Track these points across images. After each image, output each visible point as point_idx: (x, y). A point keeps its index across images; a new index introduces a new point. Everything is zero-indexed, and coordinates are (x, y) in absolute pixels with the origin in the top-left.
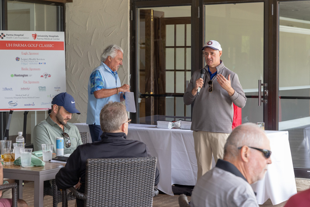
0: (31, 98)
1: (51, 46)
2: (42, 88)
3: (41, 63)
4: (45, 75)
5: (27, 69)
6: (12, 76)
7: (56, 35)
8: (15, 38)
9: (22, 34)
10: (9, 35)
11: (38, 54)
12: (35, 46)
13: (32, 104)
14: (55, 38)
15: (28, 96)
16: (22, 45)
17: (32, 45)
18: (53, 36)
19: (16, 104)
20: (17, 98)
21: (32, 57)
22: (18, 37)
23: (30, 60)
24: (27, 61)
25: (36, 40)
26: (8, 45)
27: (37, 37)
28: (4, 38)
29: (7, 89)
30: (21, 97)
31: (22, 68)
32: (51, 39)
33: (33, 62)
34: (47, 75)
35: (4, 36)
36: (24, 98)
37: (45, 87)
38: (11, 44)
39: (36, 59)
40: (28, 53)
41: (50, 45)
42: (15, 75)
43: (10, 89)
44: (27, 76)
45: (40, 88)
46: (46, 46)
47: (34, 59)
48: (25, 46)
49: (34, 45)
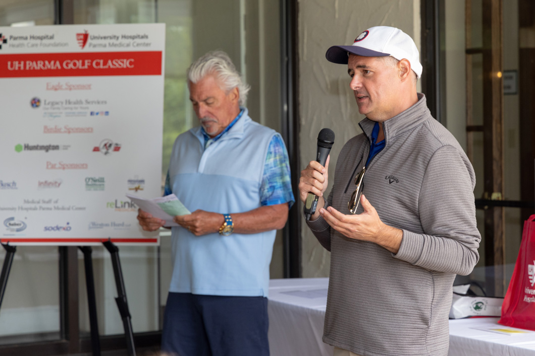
0: (63, 209)
1: (126, 64)
2: (96, 183)
3: (97, 114)
4: (105, 145)
5: (57, 130)
6: (18, 148)
7: (142, 34)
8: (33, 46)
9: (50, 34)
10: (15, 39)
11: (90, 88)
12: (83, 64)
13: (65, 225)
14: (138, 41)
15: (56, 205)
16: (50, 62)
17: (75, 64)
18: (134, 38)
19: (22, 225)
20: (27, 209)
21: (74, 95)
22: (38, 42)
23: (68, 106)
24: (58, 108)
25: (87, 49)
26: (12, 66)
27: (89, 41)
28: (3, 46)
29: (2, 185)
30: (38, 206)
31: (45, 127)
32: (128, 45)
33: (74, 111)
34: (110, 145)
35: (5, 41)
36: (44, 209)
37: (102, 180)
38: (20, 63)
39: (84, 102)
40: (64, 87)
41: (123, 62)
42: (27, 147)
43: (11, 185)
44: (56, 148)
45: (90, 183)
46: (113, 64)
47: (76, 103)
48: (57, 67)
49: (79, 64)
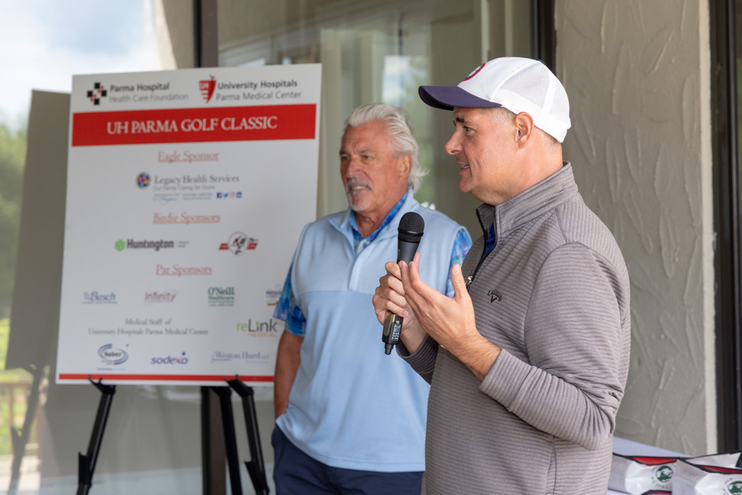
0: (178, 332)
1: (266, 123)
2: (223, 296)
3: (226, 195)
4: (237, 240)
5: (171, 220)
6: (119, 246)
7: (288, 80)
8: (141, 99)
9: (164, 83)
10: (118, 89)
11: (217, 159)
12: (208, 125)
13: (179, 356)
14: (283, 90)
15: (168, 327)
16: (163, 123)
17: (197, 125)
18: (276, 85)
19: (122, 355)
20: (129, 333)
21: (195, 169)
22: (148, 93)
23: (187, 184)
24: (174, 188)
25: (215, 103)
26: (112, 128)
27: (217, 91)
28: (103, 100)
29: (97, 298)
30: (144, 328)
31: (156, 215)
32: (270, 96)
33: (195, 191)
34: (243, 241)
35: (104, 94)
36: (151, 333)
37: (231, 291)
38: (123, 125)
39: (209, 179)
40: (182, 157)
41: (262, 121)
42: (131, 244)
43: (109, 298)
44: (169, 244)
45: (214, 295)
46: (248, 124)
47: (199, 180)
48: (173, 129)
49: (202, 124)
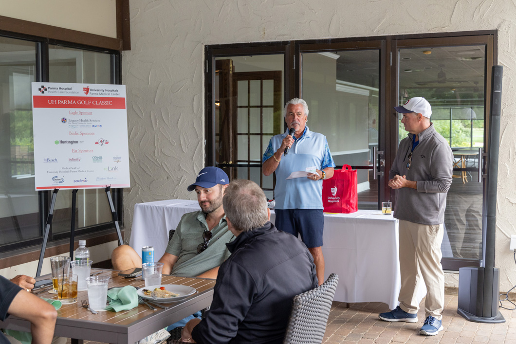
0: (83, 171)
1: (108, 103)
2: (97, 159)
3: (96, 126)
4: (101, 141)
5: (76, 134)
6: (56, 142)
7: (115, 89)
8: (61, 92)
9: (70, 87)
10: (51, 89)
11: (92, 114)
12: (87, 103)
13: (84, 179)
14: (113, 92)
15: (79, 170)
16: (70, 101)
17: (83, 102)
18: (111, 91)
19: (62, 180)
20: (64, 172)
21: (83, 117)
22: (64, 90)
23: (81, 122)
24: (76, 123)
25: (89, 95)
26: (50, 102)
27: (90, 91)
28: (45, 92)
29: (49, 160)
30: (69, 170)
31: (70, 132)
33: (84, 125)
34: (104, 141)
35: (46, 90)
36: (73, 172)
37: (101, 158)
38: (54, 101)
39: (89, 121)
40: (78, 113)
42: (61, 142)
43: (54, 160)
44: (77, 142)
45: (95, 159)
46: (102, 103)
47: (85, 121)
48: (74, 103)
49: (85, 102)
